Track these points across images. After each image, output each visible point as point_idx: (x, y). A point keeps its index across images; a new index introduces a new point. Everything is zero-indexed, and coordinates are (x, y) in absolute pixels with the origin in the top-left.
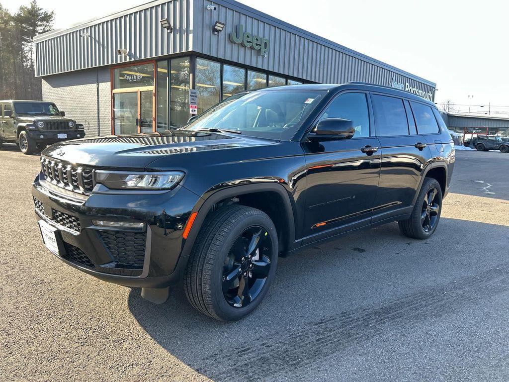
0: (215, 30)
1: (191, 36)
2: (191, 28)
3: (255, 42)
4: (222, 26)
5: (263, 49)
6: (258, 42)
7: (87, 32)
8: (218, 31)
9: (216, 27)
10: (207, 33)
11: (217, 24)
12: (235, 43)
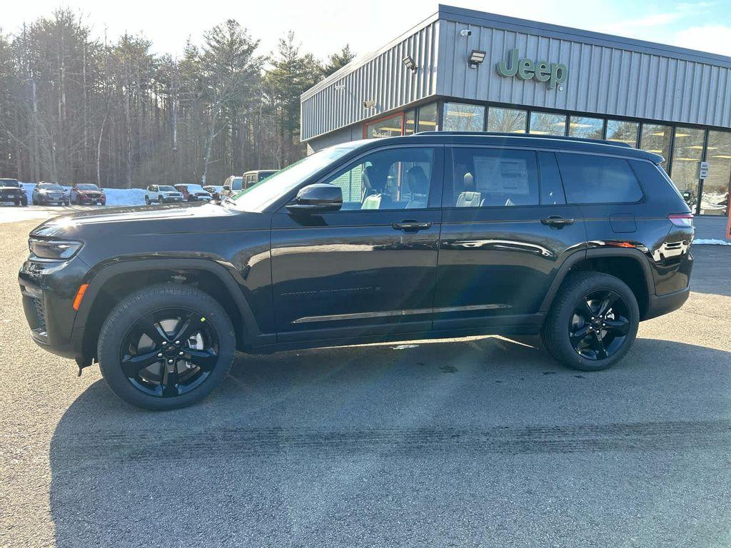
0: (472, 62)
1: (435, 75)
2: (436, 64)
3: (539, 71)
4: (483, 55)
5: (555, 79)
6: (547, 70)
7: (343, 84)
8: (477, 63)
9: (473, 58)
10: (460, 67)
11: (474, 54)
12: (505, 77)
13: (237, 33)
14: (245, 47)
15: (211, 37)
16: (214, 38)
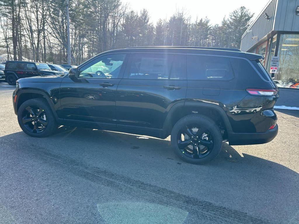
13: (244, 12)
14: (247, 17)
15: (232, 15)
16: (234, 15)
